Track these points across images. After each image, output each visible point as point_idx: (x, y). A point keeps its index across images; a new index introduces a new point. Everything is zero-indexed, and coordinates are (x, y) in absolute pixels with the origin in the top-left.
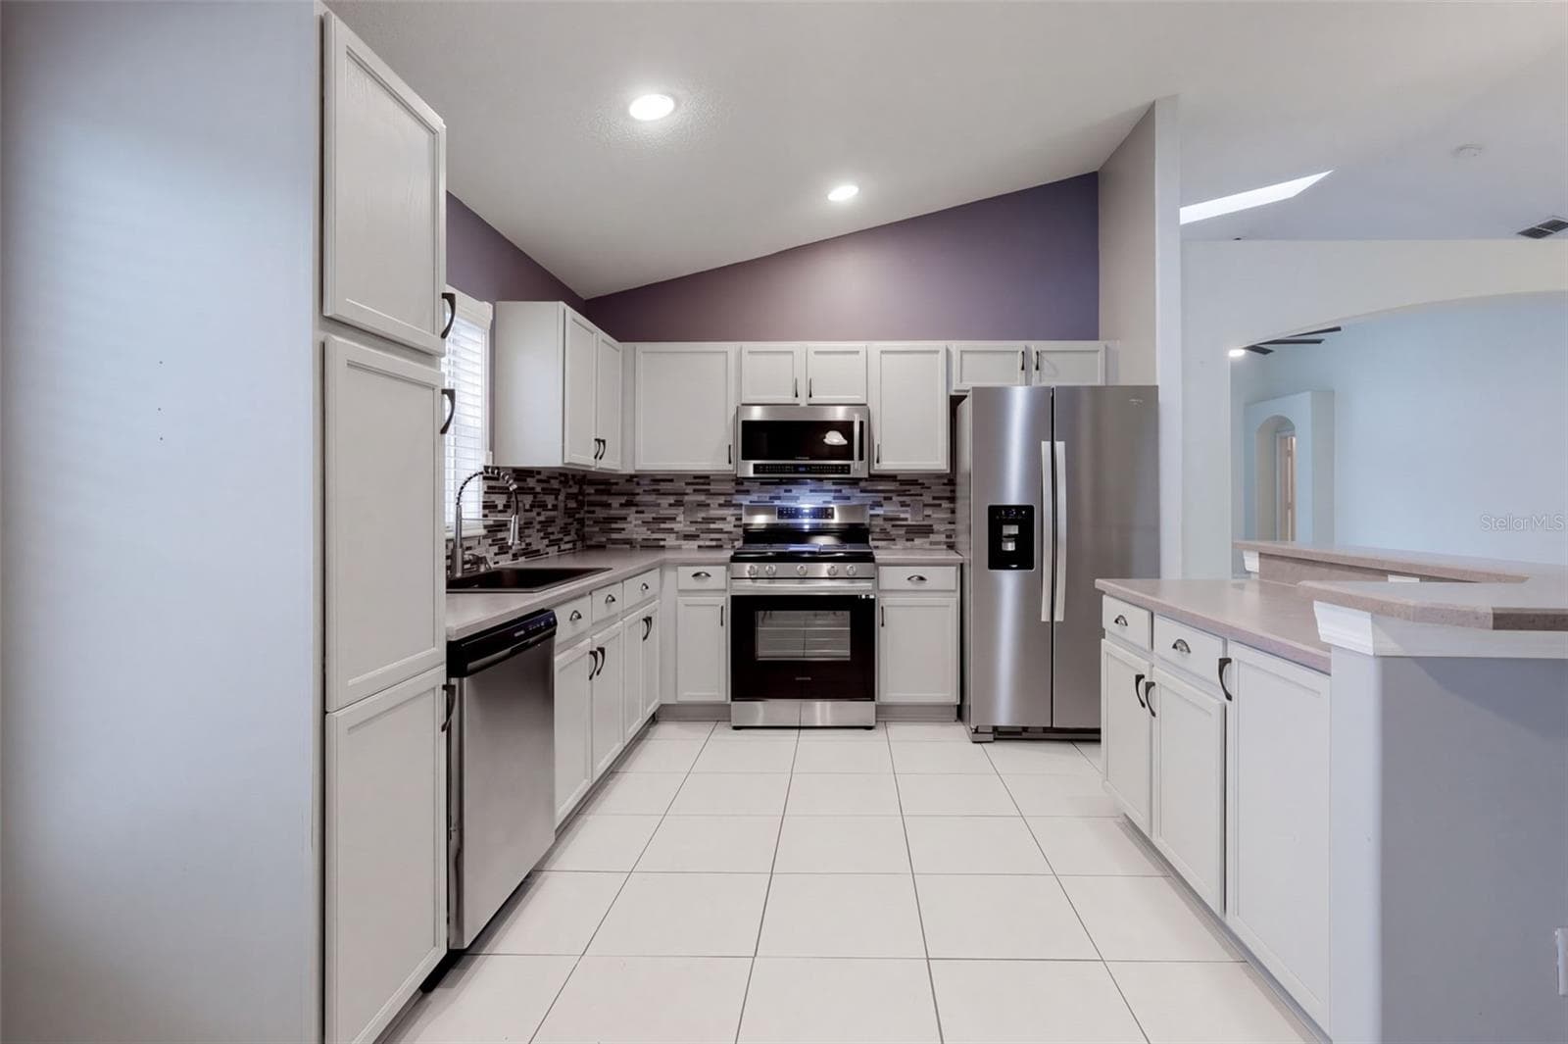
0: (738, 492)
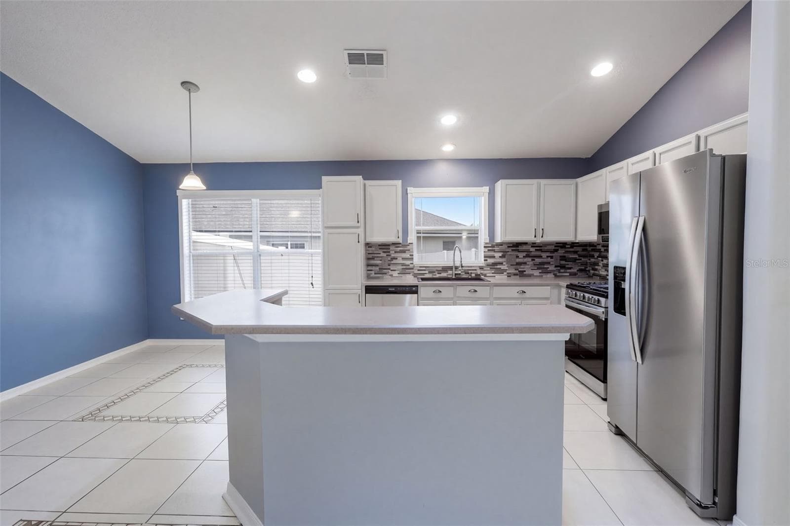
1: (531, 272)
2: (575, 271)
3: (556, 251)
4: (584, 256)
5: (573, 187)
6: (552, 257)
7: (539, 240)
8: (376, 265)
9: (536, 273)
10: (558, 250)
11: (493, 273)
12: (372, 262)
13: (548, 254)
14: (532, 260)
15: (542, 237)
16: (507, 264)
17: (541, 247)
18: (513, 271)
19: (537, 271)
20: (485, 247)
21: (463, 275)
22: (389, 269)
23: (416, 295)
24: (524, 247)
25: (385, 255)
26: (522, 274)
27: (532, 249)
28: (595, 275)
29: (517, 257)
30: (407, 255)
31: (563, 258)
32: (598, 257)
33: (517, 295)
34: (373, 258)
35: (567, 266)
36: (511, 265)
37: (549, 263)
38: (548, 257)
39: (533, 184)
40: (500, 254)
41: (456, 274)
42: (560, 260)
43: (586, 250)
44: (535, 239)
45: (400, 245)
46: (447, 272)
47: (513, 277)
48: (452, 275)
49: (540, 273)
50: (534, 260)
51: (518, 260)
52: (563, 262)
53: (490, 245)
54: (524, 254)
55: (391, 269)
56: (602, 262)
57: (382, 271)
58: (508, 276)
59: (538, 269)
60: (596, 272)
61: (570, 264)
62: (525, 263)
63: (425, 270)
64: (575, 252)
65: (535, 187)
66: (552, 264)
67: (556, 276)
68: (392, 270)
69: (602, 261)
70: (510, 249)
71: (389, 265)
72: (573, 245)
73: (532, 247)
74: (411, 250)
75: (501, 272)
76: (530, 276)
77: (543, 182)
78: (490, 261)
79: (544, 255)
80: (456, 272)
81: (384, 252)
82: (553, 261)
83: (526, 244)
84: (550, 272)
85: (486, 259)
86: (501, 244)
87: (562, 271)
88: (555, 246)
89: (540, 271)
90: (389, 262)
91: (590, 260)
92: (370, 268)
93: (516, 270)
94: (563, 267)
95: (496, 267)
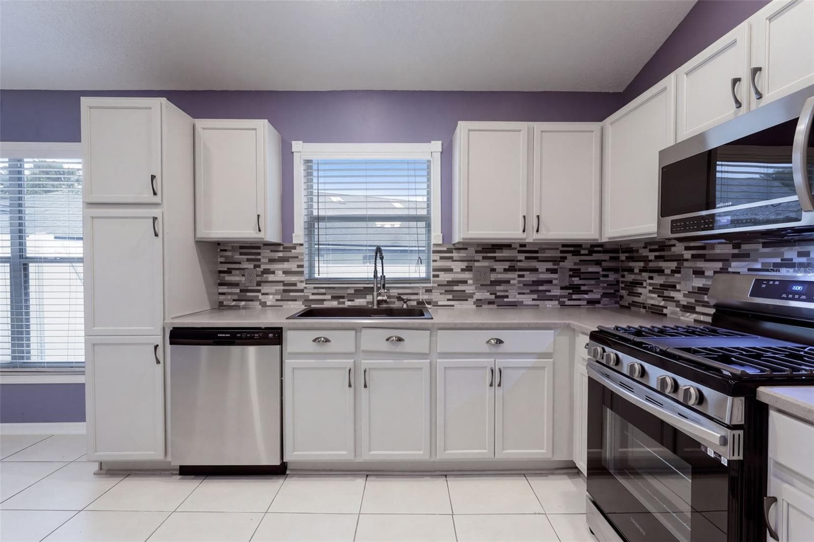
0: (736, 257)
1: (520, 298)
2: (598, 296)
3: (563, 259)
4: (615, 270)
5: (596, 137)
6: (554, 271)
7: (531, 237)
8: (236, 285)
9: (527, 299)
10: (565, 258)
11: (448, 300)
12: (228, 278)
13: (550, 265)
14: (520, 276)
15: (537, 231)
16: (474, 284)
17: (536, 252)
18: (486, 295)
19: (528, 296)
20: (434, 252)
21: (394, 303)
22: (259, 291)
23: (278, 347)
24: (505, 254)
25: (250, 266)
26: (500, 302)
27: (521, 257)
28: (634, 306)
29: (493, 270)
30: (292, 266)
31: (576, 272)
32: (641, 271)
33: (486, 349)
34: (229, 272)
35: (583, 288)
36: (481, 285)
37: (550, 282)
38: (548, 270)
39: (520, 131)
40: (464, 265)
41: (379, 302)
42: (571, 276)
43: (617, 258)
44: (524, 236)
45: (281, 248)
46: (366, 298)
47: (485, 307)
48: (373, 303)
49: (533, 300)
50: (523, 276)
51: (493, 277)
52: (576, 280)
53: (445, 249)
54: (506, 265)
55: (262, 292)
56: (649, 281)
57: (245, 295)
58: (477, 306)
59: (532, 292)
60: (636, 299)
61: (586, 285)
62: (508, 282)
63: (324, 294)
64: (598, 263)
65: (522, 137)
66: (556, 285)
67: (562, 305)
68: (263, 294)
69: (651, 278)
70: (479, 256)
71: (259, 284)
72: (595, 247)
73: (520, 252)
74: (300, 257)
75: (462, 297)
76: (514, 305)
77: (538, 126)
78: (444, 277)
79: (542, 267)
80: (380, 298)
81: (248, 260)
82: (556, 279)
83: (508, 246)
84: (551, 299)
85: (436, 273)
86: (463, 247)
87: (574, 297)
88: (562, 252)
89: (535, 296)
90: (259, 279)
91: (623, 276)
92: (223, 289)
93: (491, 294)
94: (576, 289)
95: (456, 288)
